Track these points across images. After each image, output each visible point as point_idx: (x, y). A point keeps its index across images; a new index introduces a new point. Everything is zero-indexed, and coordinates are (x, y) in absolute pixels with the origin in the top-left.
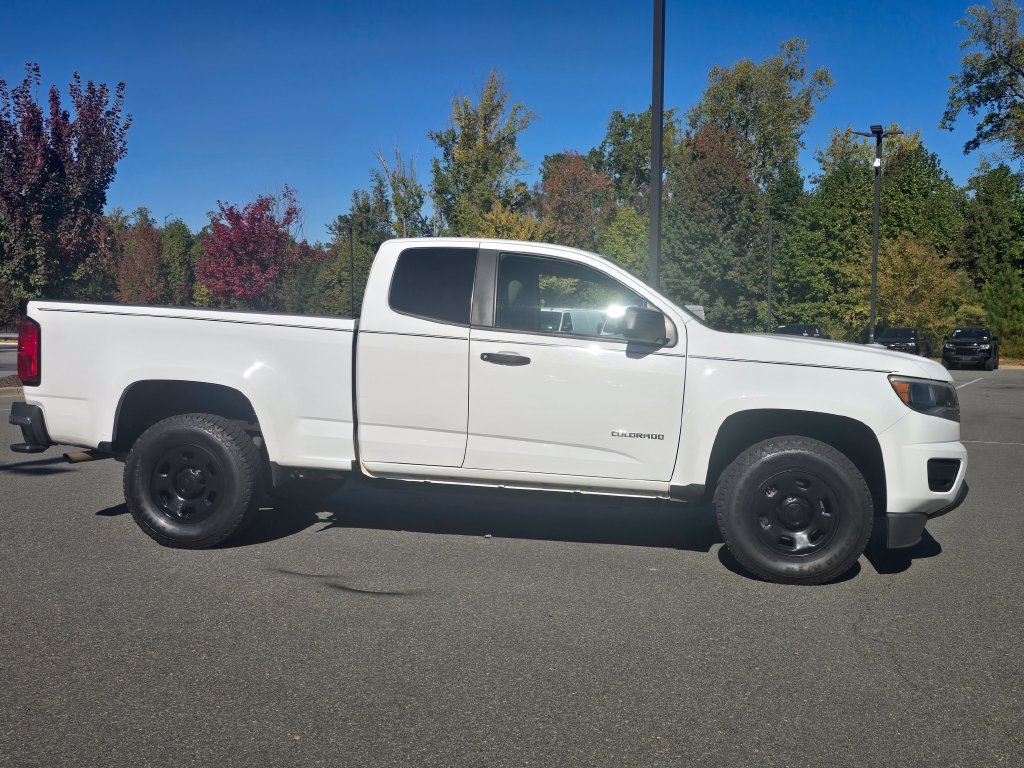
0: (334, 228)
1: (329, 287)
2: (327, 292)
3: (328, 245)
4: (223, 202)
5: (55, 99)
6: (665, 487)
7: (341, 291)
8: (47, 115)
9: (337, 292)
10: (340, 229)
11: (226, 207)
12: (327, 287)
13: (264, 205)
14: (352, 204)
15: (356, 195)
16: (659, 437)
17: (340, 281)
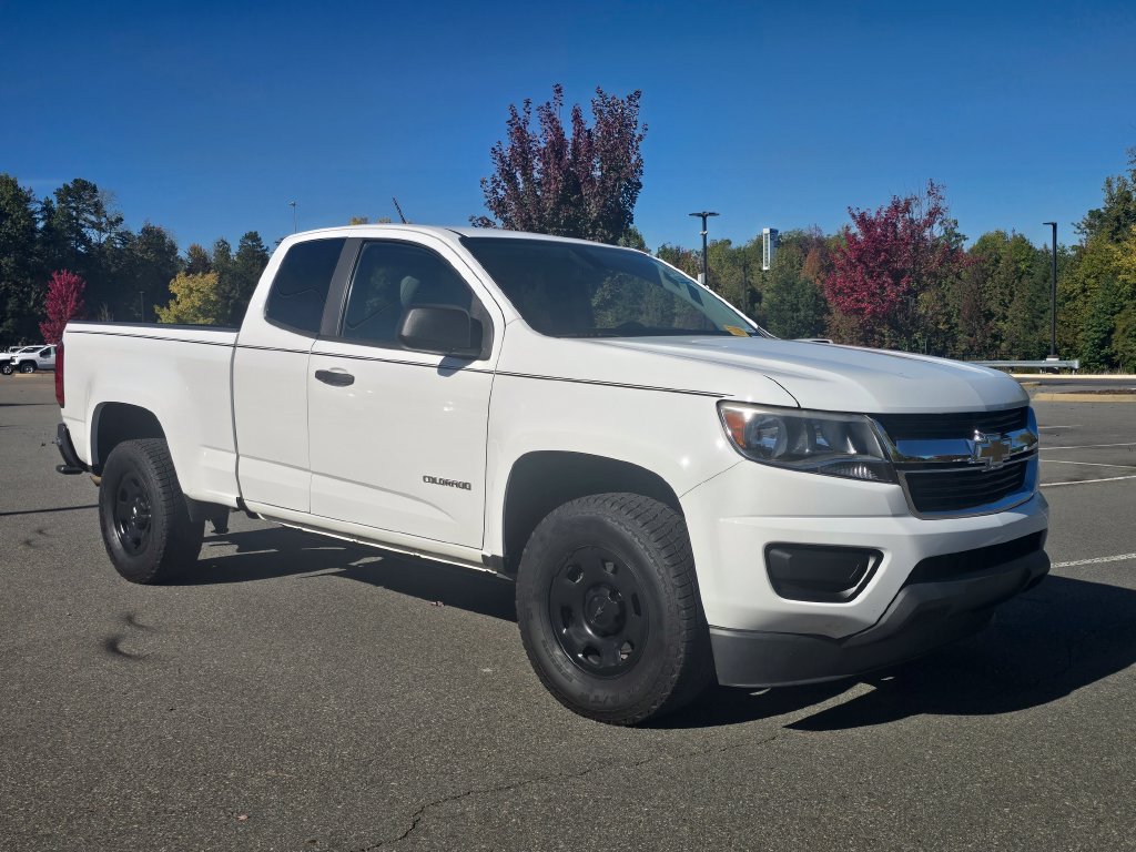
0: (1083, 226)
1: (1069, 299)
2: (1068, 305)
3: (1074, 248)
4: (854, 208)
5: (577, 118)
6: (477, 555)
7: (1085, 303)
8: (569, 136)
9: (1080, 304)
10: (1090, 226)
11: (856, 213)
12: (1068, 299)
13: (901, 208)
14: (1105, 196)
15: (1109, 184)
16: (465, 486)
17: (1084, 290)
